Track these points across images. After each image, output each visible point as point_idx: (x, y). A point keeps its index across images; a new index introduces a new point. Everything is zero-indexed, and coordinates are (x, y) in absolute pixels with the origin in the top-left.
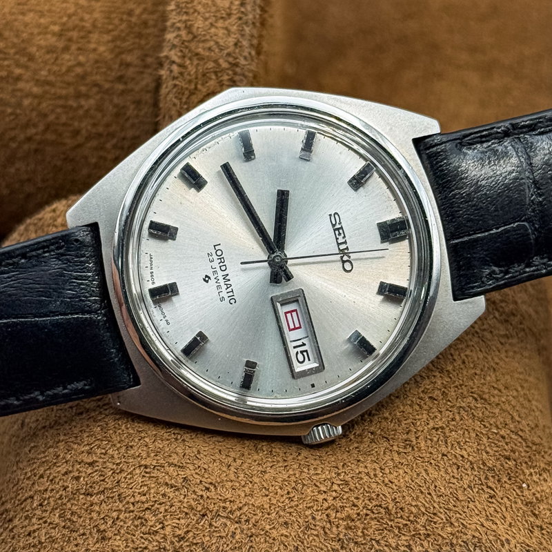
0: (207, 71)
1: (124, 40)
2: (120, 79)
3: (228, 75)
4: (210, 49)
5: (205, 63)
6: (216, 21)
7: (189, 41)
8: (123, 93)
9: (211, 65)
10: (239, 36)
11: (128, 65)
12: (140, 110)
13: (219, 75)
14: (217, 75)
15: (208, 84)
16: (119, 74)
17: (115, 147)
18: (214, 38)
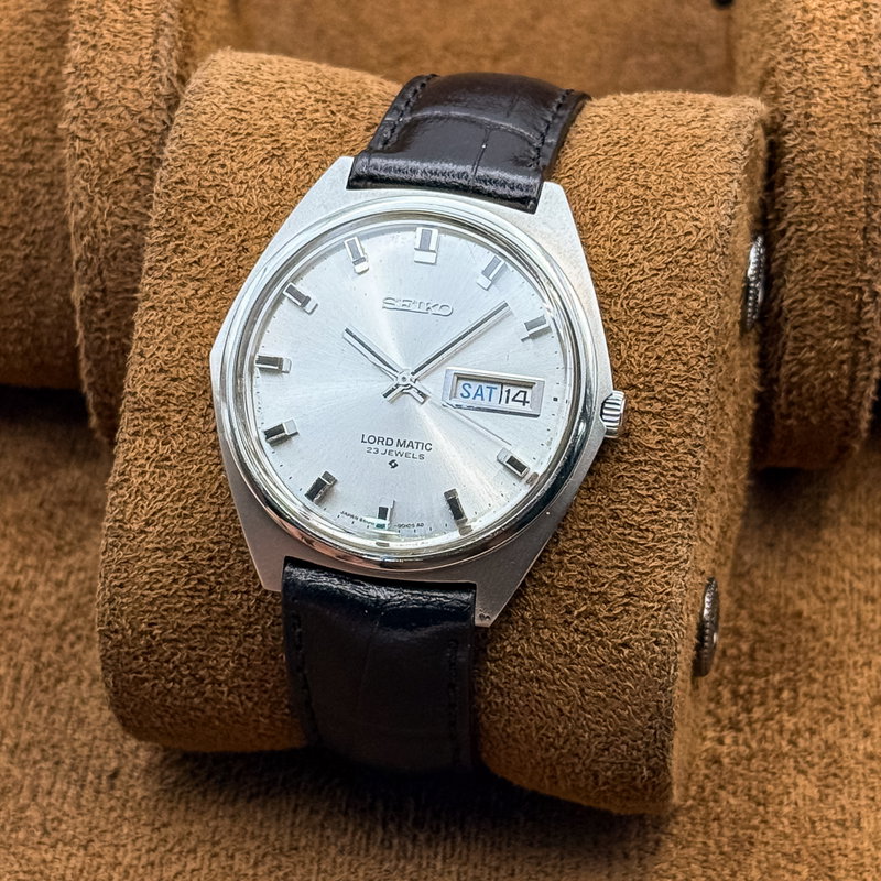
1: (27, 109)
2: (25, 158)
3: (145, 145)
4: (119, 116)
5: (116, 134)
6: (124, 82)
7: (93, 110)
8: (30, 174)
9: (122, 136)
10: (154, 98)
11: (35, 139)
12: (53, 194)
13: (134, 146)
14: (131, 148)
15: (121, 160)
16: (23, 151)
17: (24, 242)
18: (123, 102)
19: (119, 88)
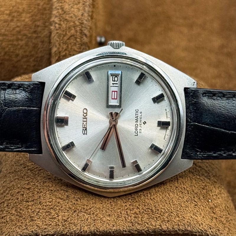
0: (71, 26)
1: (36, 16)
2: (35, 32)
3: (79, 28)
4: (71, 17)
5: (70, 23)
6: (74, 6)
7: (63, 14)
8: (36, 38)
9: (72, 24)
10: (83, 12)
11: (38, 26)
12: (44, 45)
13: (76, 28)
14: (74, 28)
16: (34, 30)
17: (34, 61)
18: (73, 12)
19: (72, 7)
